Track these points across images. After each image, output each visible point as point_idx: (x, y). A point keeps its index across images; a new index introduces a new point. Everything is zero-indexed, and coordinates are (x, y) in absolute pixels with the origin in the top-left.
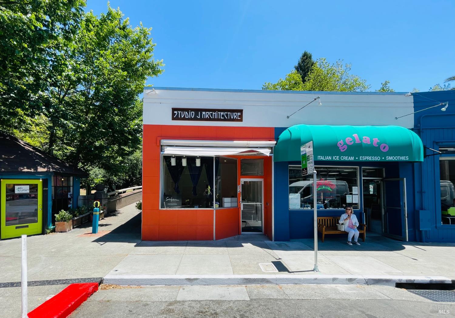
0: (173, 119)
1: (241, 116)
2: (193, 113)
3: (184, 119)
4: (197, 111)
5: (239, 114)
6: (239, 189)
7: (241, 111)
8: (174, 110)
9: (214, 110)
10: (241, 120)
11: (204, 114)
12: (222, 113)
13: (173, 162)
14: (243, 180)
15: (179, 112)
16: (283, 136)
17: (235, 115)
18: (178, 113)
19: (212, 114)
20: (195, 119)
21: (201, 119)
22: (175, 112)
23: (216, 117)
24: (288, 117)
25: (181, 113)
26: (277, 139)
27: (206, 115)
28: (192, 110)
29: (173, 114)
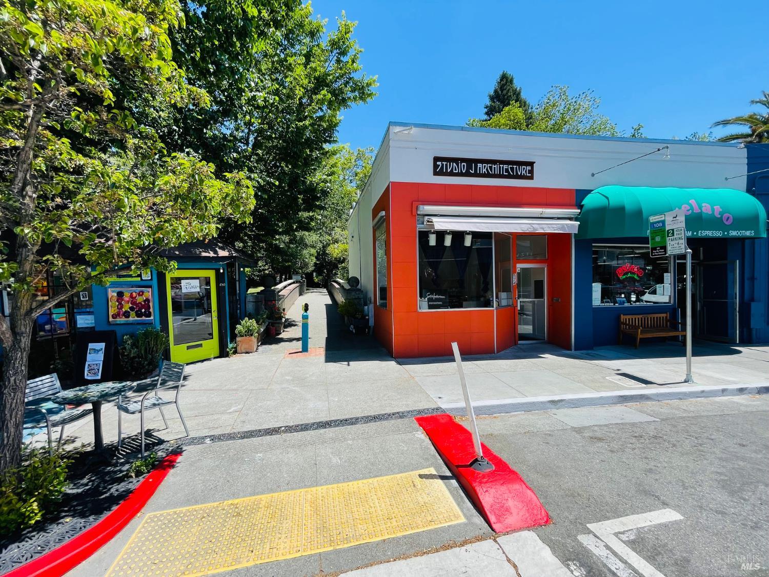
0: (436, 173)
1: (531, 172)
2: (464, 165)
3: (451, 174)
4: (470, 162)
5: (529, 168)
6: (515, 280)
7: (531, 164)
8: (436, 159)
9: (494, 162)
10: (531, 178)
11: (480, 168)
12: (505, 167)
13: (433, 240)
14: (519, 266)
15: (445, 163)
16: (589, 201)
17: (524, 170)
18: (443, 165)
19: (491, 168)
20: (467, 174)
21: (476, 175)
22: (439, 163)
23: (497, 172)
24: (593, 175)
25: (446, 165)
26: (581, 207)
27: (482, 168)
28: (463, 160)
29: (435, 166)
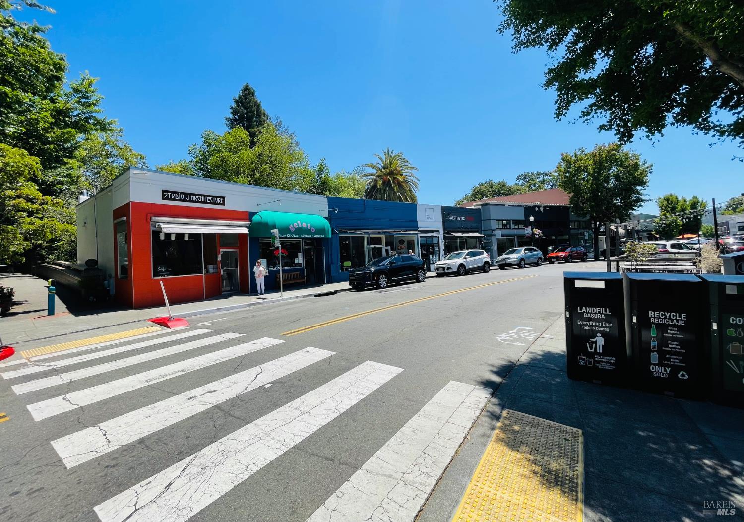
0: (163, 199)
1: (224, 202)
2: (182, 196)
3: (174, 200)
4: (186, 194)
5: (222, 200)
6: (219, 259)
7: (224, 198)
8: (163, 191)
9: (202, 195)
10: (224, 205)
11: (193, 198)
12: (208, 198)
13: (162, 237)
14: (222, 250)
15: (170, 194)
16: (256, 218)
17: (220, 201)
18: (168, 195)
19: (199, 198)
20: (185, 201)
21: (190, 201)
22: (165, 193)
23: (203, 201)
24: (258, 205)
25: (171, 195)
26: (251, 221)
27: (195, 198)
28: (182, 193)
29: (163, 195)
